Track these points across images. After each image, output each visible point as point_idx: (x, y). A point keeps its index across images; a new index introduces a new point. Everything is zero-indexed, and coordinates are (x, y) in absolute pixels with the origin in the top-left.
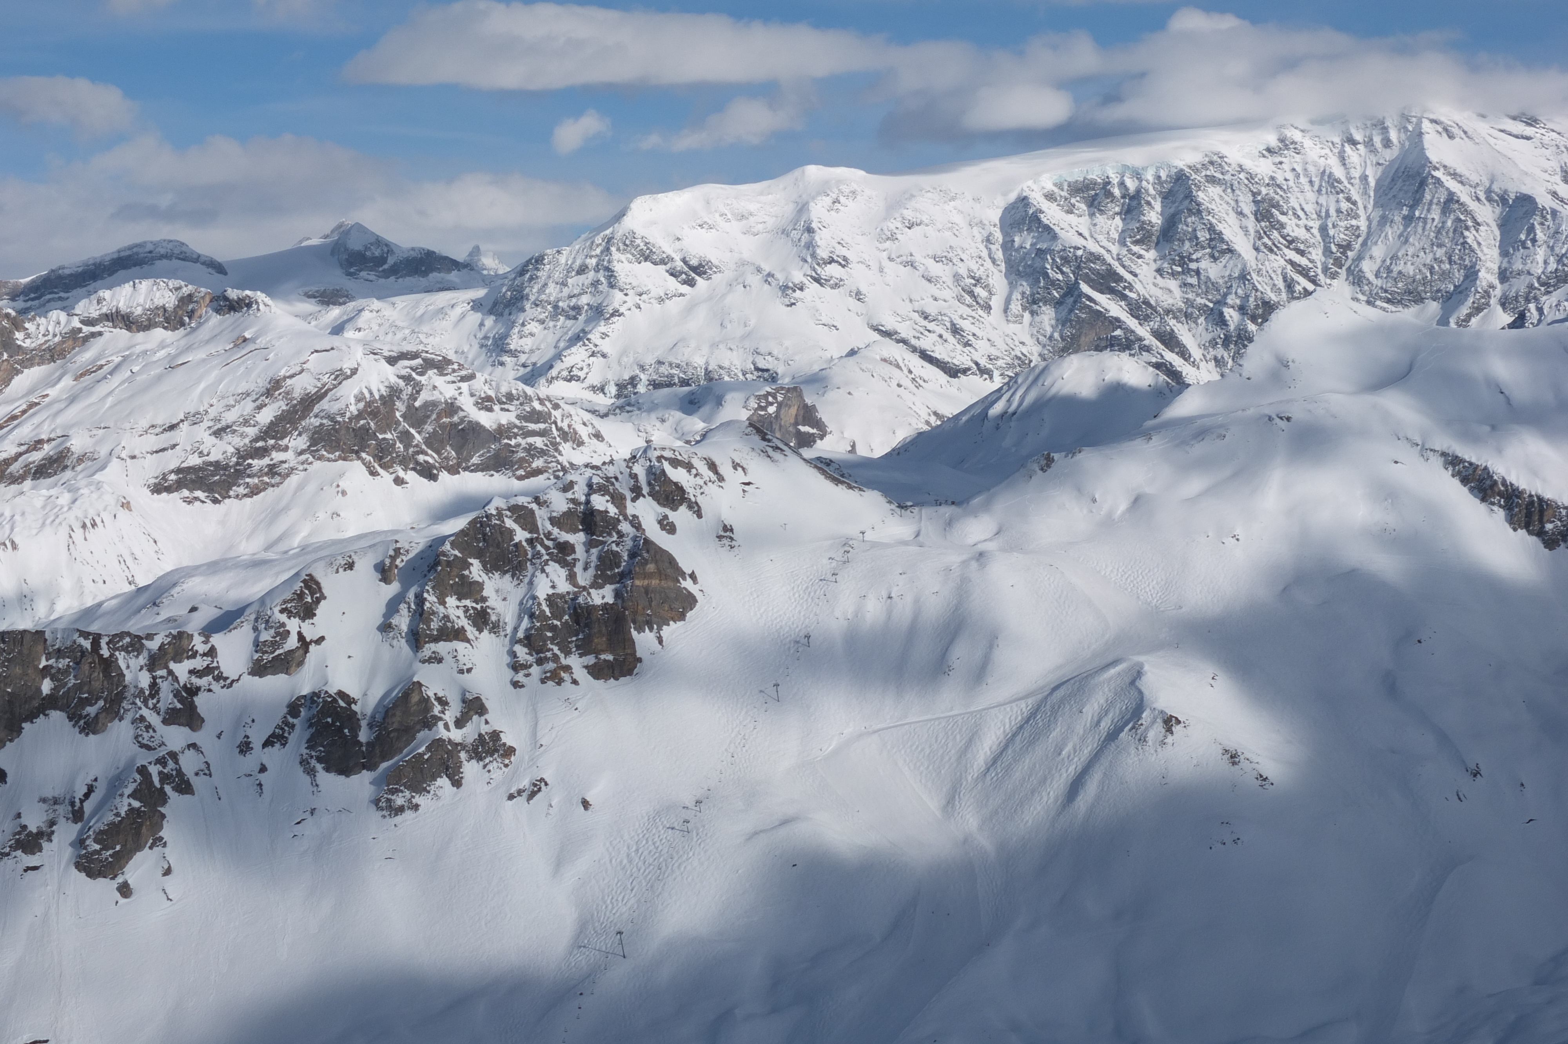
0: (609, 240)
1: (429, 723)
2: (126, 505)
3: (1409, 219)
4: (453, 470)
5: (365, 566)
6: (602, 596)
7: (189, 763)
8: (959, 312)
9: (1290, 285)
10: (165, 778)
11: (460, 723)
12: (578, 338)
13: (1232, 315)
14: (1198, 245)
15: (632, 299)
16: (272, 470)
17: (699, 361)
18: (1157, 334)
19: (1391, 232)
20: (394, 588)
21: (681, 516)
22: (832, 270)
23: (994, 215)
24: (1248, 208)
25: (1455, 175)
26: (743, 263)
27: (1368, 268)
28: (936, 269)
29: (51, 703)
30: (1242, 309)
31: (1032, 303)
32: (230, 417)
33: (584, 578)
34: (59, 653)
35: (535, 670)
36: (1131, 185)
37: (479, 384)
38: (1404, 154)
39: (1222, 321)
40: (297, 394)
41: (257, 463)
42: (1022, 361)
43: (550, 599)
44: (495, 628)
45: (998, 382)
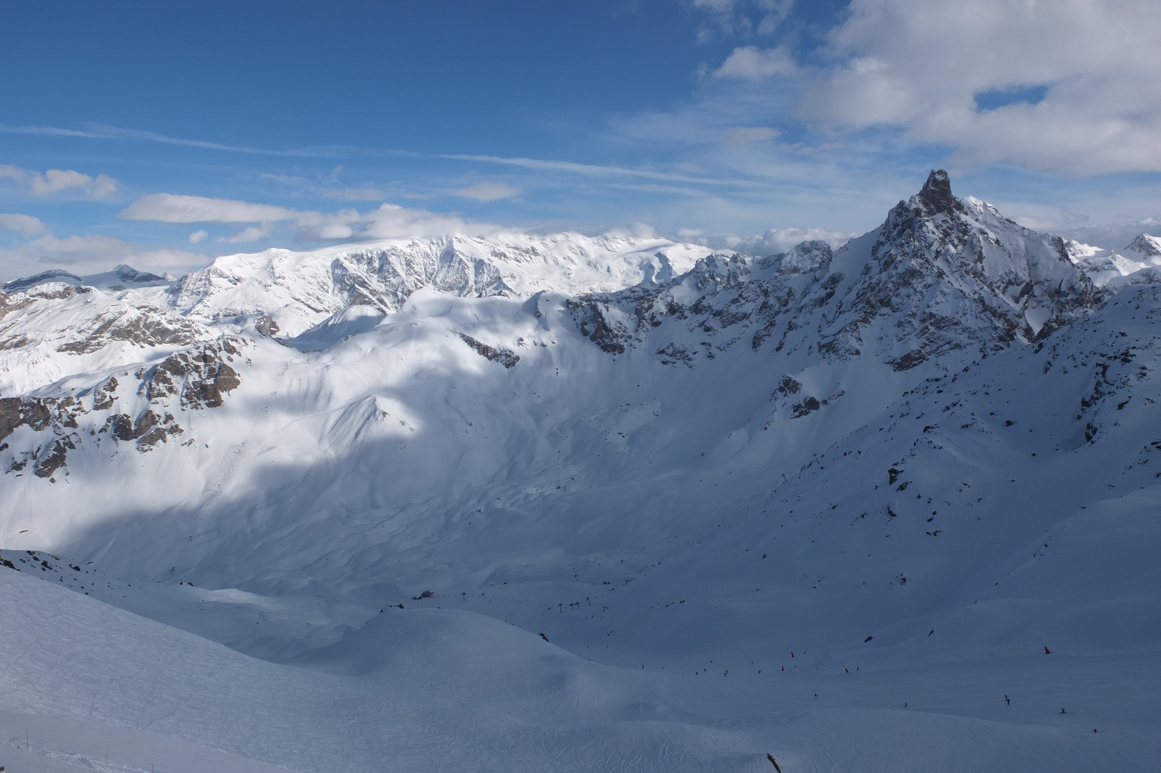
0: (209, 271)
1: (155, 423)
2: (48, 356)
3: (449, 266)
4: (160, 343)
5: (132, 374)
6: (210, 381)
7: (73, 439)
8: (319, 293)
9: (416, 285)
10: (65, 444)
11: (165, 423)
12: (200, 301)
13: (399, 294)
14: (390, 273)
15: (217, 289)
16: (99, 344)
17: (239, 308)
18: (379, 300)
19: (444, 270)
20: (141, 381)
21: (234, 356)
22: (280, 280)
23: (329, 264)
24: (404, 263)
25: (462, 253)
26: (252, 278)
27: (438, 280)
28: (312, 280)
29: (23, 421)
30: (402, 292)
31: (341, 290)
32: (83, 327)
33: (204, 376)
34: (26, 405)
35: (189, 405)
36: (370, 255)
37: (168, 316)
38: (448, 247)
39: (397, 296)
40: (107, 319)
41: (93, 342)
42: (339, 308)
43: (193, 383)
44: (176, 392)
45: (331, 314)
